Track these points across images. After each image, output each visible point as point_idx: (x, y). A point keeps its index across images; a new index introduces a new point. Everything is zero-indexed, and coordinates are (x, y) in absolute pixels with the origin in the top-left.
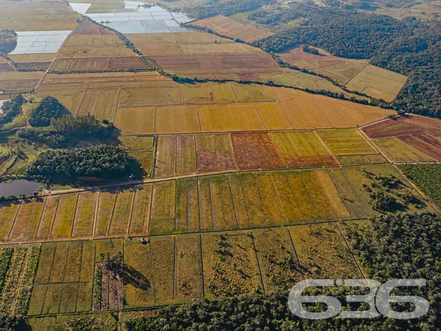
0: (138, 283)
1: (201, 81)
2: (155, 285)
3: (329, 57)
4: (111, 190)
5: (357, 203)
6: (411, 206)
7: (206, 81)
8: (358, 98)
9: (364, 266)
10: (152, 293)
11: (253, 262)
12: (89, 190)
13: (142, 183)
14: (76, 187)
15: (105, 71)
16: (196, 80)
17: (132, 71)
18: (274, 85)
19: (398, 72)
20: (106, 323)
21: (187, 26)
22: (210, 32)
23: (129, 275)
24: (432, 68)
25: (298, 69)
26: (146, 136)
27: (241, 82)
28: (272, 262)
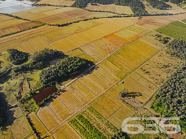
0: (138, 95)
1: (70, 24)
2: (142, 93)
3: (102, 5)
4: (88, 73)
5: (158, 44)
6: (169, 40)
7: (71, 23)
8: (125, 15)
9: (178, 58)
10: (145, 95)
11: (157, 71)
12: (80, 77)
13: (96, 65)
14: (73, 79)
15: (21, 31)
16: (67, 24)
17: (35, 28)
18: (96, 18)
19: (125, 6)
20: (145, 112)
21: (36, 5)
22: (49, 5)
23: (132, 95)
24: (133, 2)
25: (98, 11)
26: (75, 49)
27: (85, 20)
28: (160, 68)
